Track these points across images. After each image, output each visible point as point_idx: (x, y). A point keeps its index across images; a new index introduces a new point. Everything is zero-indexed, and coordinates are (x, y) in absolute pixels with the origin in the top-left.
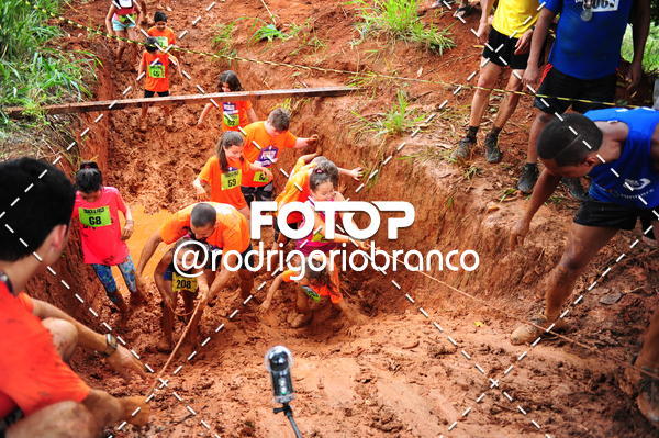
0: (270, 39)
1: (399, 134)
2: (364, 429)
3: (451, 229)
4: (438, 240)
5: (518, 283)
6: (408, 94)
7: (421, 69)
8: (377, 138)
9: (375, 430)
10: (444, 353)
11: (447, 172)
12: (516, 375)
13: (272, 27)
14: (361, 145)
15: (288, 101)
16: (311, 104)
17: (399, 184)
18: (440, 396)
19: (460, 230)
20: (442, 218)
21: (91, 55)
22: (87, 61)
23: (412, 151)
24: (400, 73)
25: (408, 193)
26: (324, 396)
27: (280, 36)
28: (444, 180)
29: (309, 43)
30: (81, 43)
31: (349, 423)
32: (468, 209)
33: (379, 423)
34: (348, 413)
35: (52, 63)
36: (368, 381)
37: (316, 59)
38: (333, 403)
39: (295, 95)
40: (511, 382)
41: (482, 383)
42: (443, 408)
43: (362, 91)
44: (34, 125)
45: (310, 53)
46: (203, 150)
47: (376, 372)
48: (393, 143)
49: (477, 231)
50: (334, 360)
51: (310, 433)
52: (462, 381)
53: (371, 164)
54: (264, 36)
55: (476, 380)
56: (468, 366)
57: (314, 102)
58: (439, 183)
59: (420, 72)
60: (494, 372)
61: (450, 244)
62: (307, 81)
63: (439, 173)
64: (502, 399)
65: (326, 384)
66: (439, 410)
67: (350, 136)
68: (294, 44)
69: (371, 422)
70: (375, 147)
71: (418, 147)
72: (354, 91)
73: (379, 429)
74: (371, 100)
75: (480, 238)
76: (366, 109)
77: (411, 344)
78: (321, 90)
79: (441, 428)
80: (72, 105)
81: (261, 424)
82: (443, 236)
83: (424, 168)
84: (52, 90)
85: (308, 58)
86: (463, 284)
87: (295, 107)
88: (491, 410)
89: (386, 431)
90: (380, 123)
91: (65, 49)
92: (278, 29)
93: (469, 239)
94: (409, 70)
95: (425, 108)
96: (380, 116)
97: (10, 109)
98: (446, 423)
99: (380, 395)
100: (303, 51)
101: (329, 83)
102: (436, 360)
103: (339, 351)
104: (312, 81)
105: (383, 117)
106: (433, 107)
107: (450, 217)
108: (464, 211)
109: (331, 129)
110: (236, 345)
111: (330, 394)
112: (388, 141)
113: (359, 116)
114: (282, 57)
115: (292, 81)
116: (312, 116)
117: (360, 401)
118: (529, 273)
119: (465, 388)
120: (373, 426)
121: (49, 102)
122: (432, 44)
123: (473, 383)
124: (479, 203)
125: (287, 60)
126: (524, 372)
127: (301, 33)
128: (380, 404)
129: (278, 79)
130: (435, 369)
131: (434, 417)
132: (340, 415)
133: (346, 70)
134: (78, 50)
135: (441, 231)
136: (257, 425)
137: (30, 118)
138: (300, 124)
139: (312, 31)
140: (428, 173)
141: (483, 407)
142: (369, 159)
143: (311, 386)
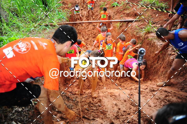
0: (115, 6)
1: (149, 32)
2: (128, 105)
3: (161, 60)
4: (157, 63)
5: (179, 75)
6: (153, 22)
7: (158, 15)
8: (142, 33)
9: (131, 106)
10: (154, 91)
11: (161, 44)
12: (173, 98)
13: (116, 3)
14: (138, 36)
15: (119, 23)
16: (125, 24)
17: (148, 46)
18: (150, 101)
19: (163, 60)
20: (159, 57)
21: (69, 11)
22: (68, 12)
23: (152, 37)
24: (151, 16)
25: (150, 49)
26: (120, 97)
27: (118, 5)
28: (160, 46)
29: (126, 7)
30: (67, 8)
31: (125, 103)
32: (166, 54)
33: (133, 104)
34: (125, 101)
35: (60, 13)
36: (132, 95)
37: (128, 12)
38: (122, 99)
39: (121, 21)
40: (171, 99)
41: (162, 98)
42: (150, 103)
43: (140, 21)
44: (55, 28)
45: (126, 10)
46: (96, 36)
47: (134, 93)
48: (147, 35)
49: (168, 60)
50: (124, 90)
51: (115, 104)
52: (157, 98)
53: (140, 41)
54: (114, 5)
55: (161, 98)
56: (159, 94)
57: (126, 24)
58: (159, 47)
59: (157, 15)
60: (166, 96)
61: (160, 64)
62: (124, 18)
63: (159, 44)
64: (167, 103)
65: (121, 94)
66: (149, 103)
67: (135, 33)
68: (122, 7)
69: (130, 104)
70: (142, 36)
71: (154, 36)
72: (137, 21)
73: (132, 105)
74: (142, 23)
75: (169, 62)
76: (140, 25)
77: (145, 88)
78: (128, 20)
79: (149, 107)
80: (64, 23)
81: (103, 101)
82: (159, 61)
83: (155, 42)
84: (60, 19)
85: (125, 12)
86: (163, 75)
87: (121, 25)
88: (163, 105)
89: (134, 106)
90: (144, 29)
91: (63, 9)
92: (118, 3)
93: (166, 62)
94: (154, 15)
95: (157, 26)
96: (144, 28)
97: (50, 24)
98: (150, 106)
99: (134, 98)
100: (124, 10)
101: (131, 18)
102: (151, 92)
103: (126, 89)
104: (126, 18)
105: (145, 28)
106: (160, 25)
107: (161, 56)
108: (165, 55)
109: (130, 31)
110: (100, 85)
111: (121, 97)
112: (145, 34)
113: (138, 28)
114: (118, 11)
115: (120, 18)
116: (125, 27)
117: (129, 99)
118: (182, 72)
119: (157, 99)
120: (131, 105)
121: (59, 22)
122: (162, 7)
123: (160, 98)
124: (169, 53)
125: (119, 12)
126: (175, 97)
127: (124, 4)
128: (134, 100)
129: (117, 17)
130: (150, 94)
131: (147, 105)
132: (123, 101)
133: (136, 15)
134: (66, 9)
135: (158, 60)
136: (102, 100)
137: (54, 26)
138: (122, 29)
139: (127, 4)
140: (156, 44)
141: (162, 104)
142: (140, 39)
143: (117, 95)
